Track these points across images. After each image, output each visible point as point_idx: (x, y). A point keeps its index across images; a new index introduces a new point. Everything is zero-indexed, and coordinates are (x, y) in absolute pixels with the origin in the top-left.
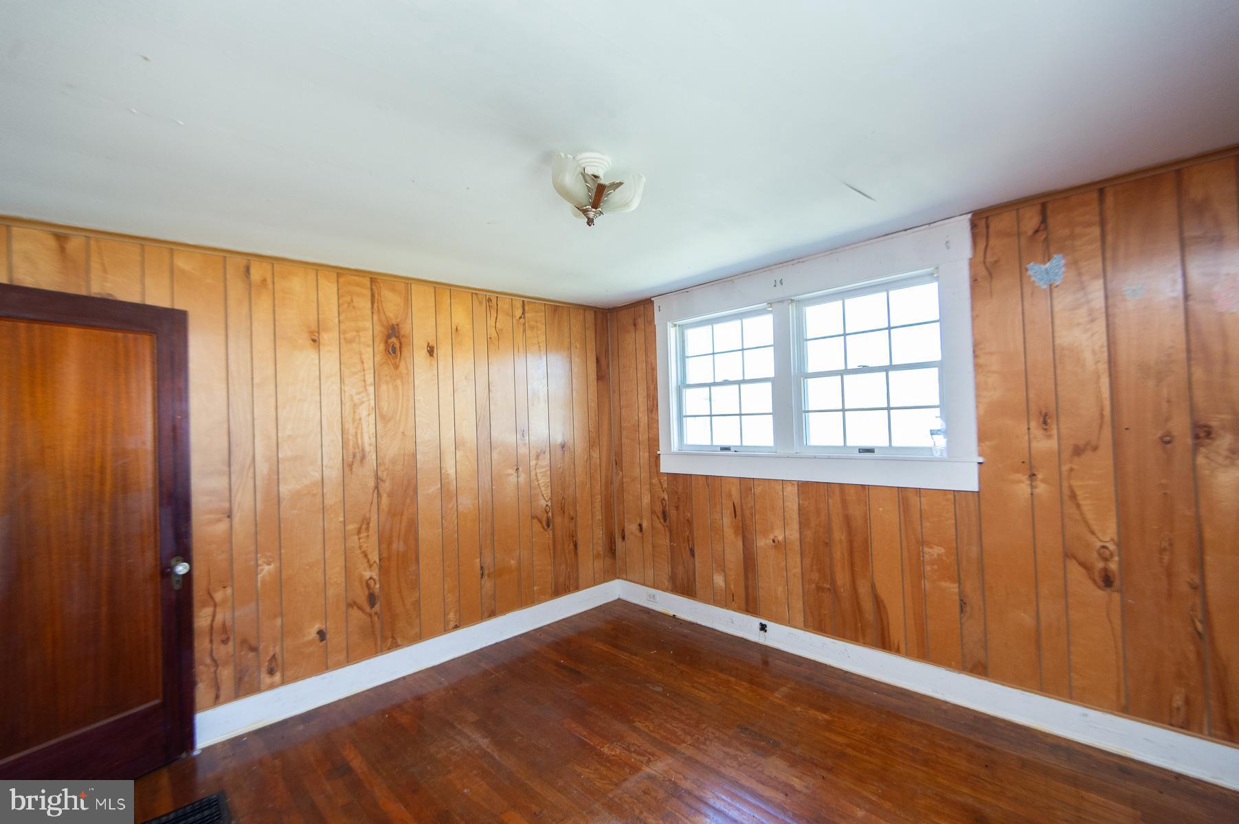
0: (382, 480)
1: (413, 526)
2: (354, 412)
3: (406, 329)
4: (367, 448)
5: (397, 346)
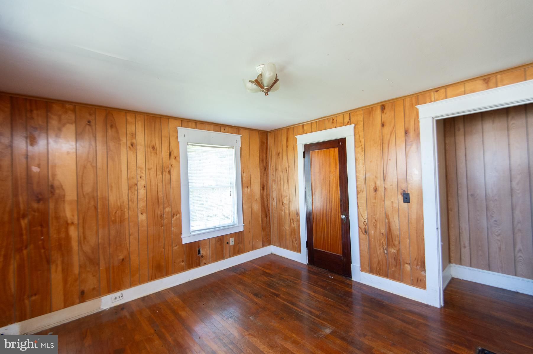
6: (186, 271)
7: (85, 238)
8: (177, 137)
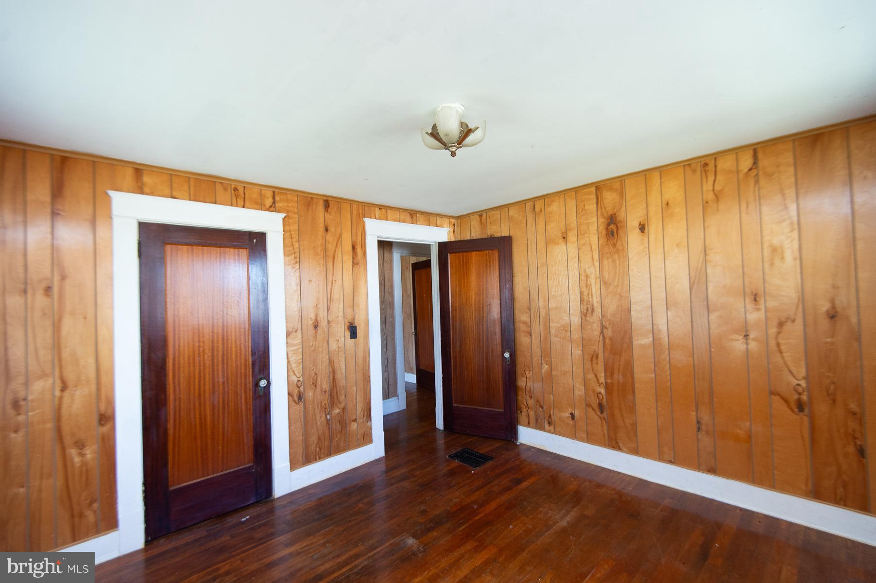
0: (606, 328)
1: (629, 367)
2: (587, 280)
3: (621, 216)
4: (595, 305)
5: (615, 230)
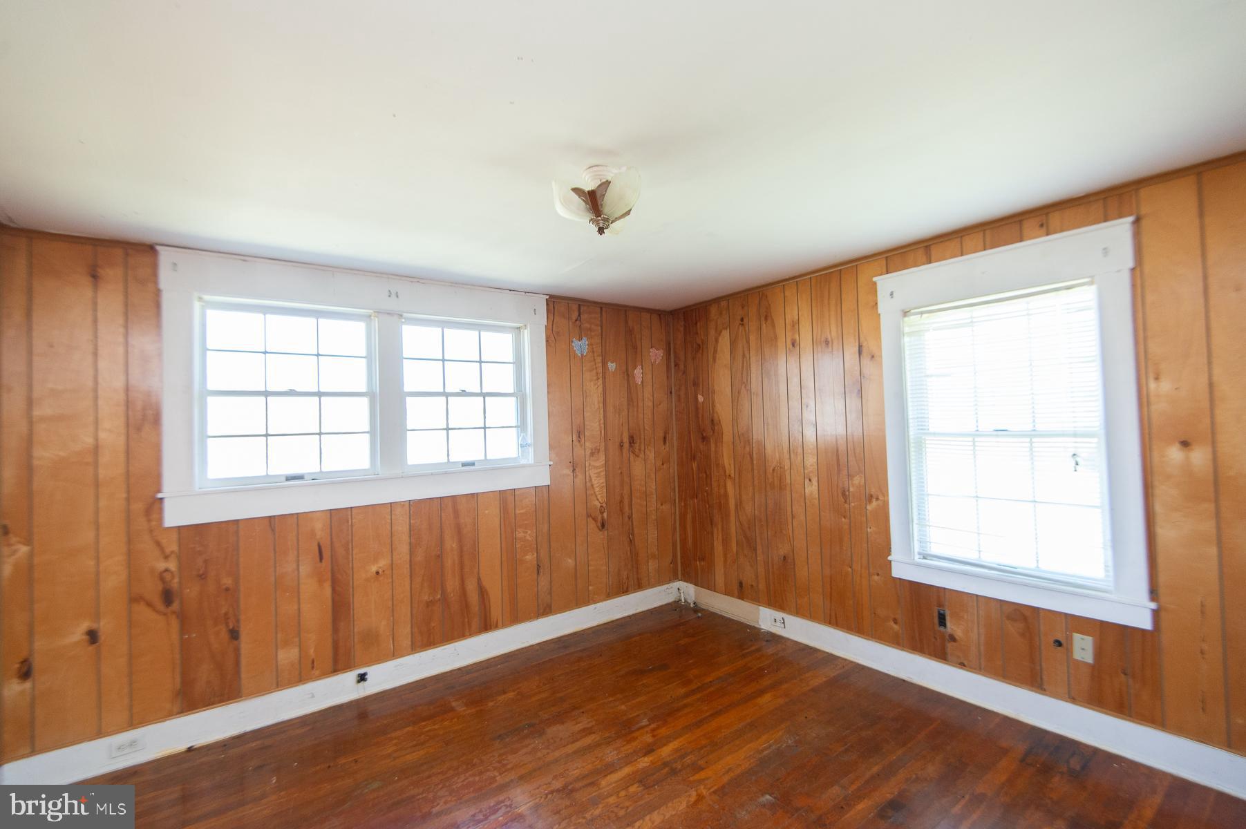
6: (902, 650)
7: (741, 502)
8: (877, 304)
